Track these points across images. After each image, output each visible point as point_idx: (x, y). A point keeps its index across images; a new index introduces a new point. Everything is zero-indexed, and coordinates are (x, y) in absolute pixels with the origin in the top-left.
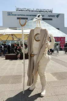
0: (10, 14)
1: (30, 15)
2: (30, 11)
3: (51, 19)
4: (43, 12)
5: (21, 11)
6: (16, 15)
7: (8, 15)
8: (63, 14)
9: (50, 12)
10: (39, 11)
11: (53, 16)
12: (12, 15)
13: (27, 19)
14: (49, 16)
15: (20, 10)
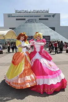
0: (10, 16)
1: (28, 16)
2: (27, 12)
3: (47, 19)
4: (39, 12)
5: (20, 12)
6: (15, 17)
7: (8, 17)
8: (59, 14)
9: (46, 12)
10: (36, 12)
11: (49, 16)
12: (12, 17)
13: (24, 19)
14: (45, 16)
15: (18, 12)
